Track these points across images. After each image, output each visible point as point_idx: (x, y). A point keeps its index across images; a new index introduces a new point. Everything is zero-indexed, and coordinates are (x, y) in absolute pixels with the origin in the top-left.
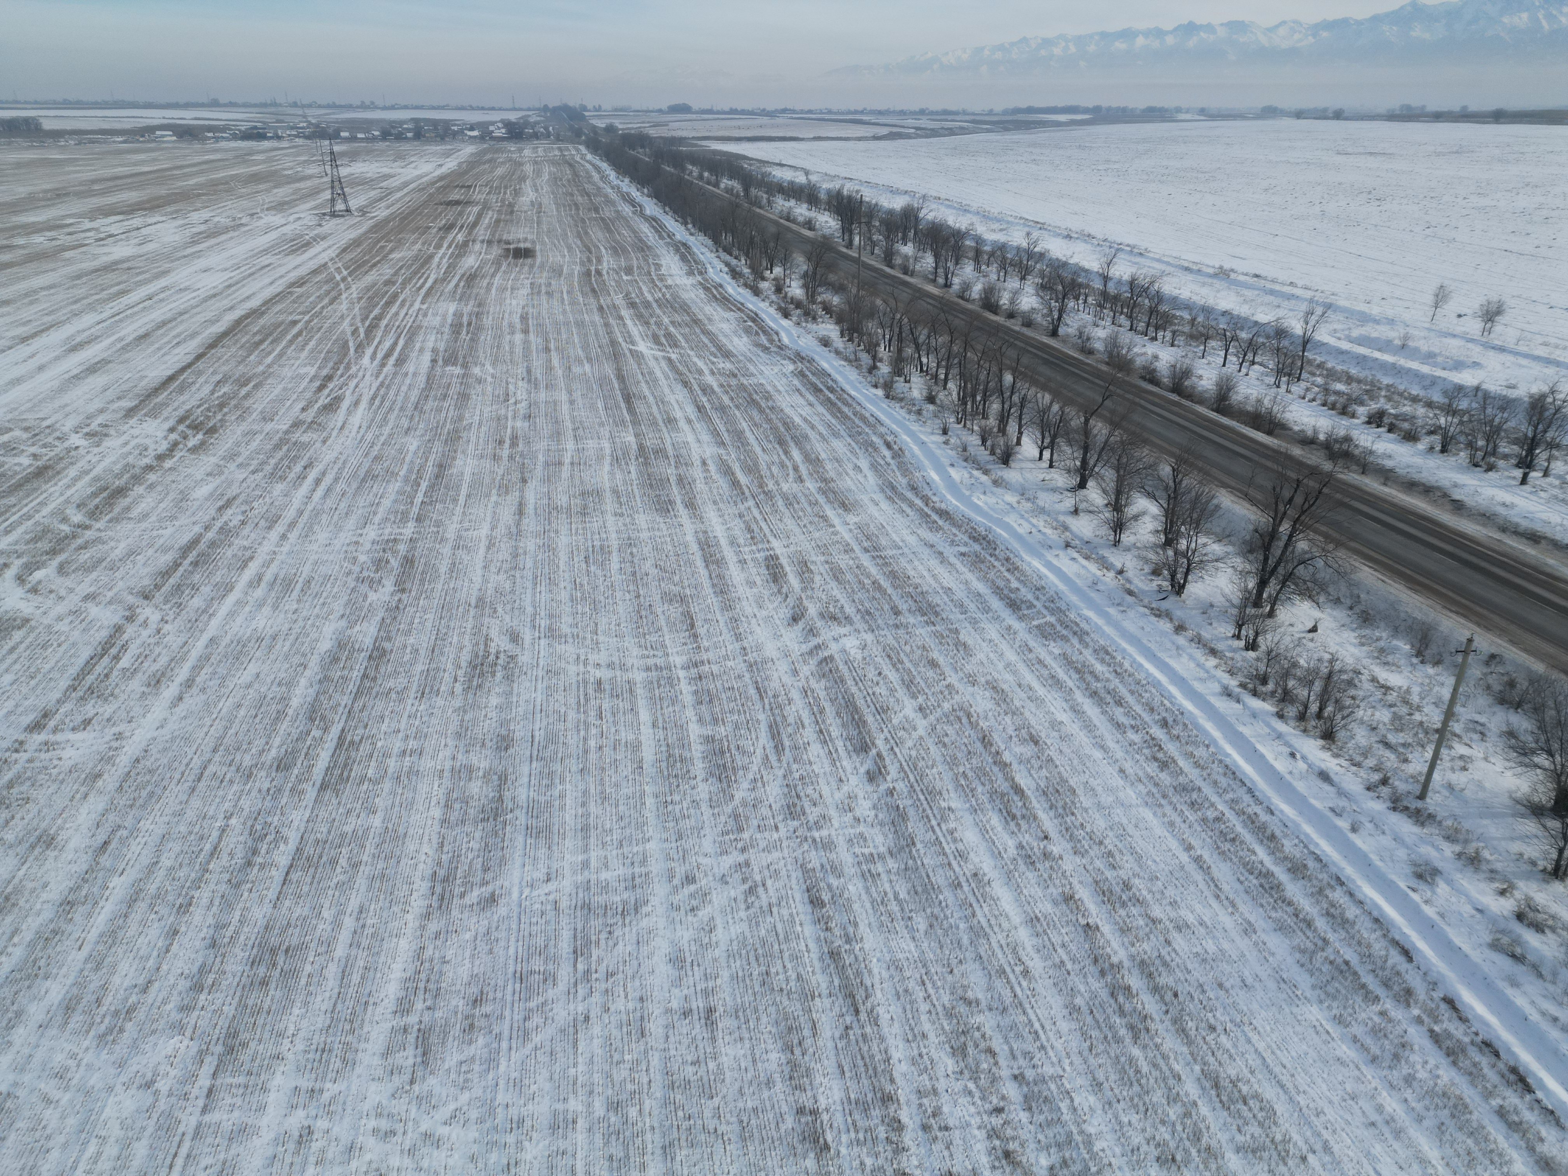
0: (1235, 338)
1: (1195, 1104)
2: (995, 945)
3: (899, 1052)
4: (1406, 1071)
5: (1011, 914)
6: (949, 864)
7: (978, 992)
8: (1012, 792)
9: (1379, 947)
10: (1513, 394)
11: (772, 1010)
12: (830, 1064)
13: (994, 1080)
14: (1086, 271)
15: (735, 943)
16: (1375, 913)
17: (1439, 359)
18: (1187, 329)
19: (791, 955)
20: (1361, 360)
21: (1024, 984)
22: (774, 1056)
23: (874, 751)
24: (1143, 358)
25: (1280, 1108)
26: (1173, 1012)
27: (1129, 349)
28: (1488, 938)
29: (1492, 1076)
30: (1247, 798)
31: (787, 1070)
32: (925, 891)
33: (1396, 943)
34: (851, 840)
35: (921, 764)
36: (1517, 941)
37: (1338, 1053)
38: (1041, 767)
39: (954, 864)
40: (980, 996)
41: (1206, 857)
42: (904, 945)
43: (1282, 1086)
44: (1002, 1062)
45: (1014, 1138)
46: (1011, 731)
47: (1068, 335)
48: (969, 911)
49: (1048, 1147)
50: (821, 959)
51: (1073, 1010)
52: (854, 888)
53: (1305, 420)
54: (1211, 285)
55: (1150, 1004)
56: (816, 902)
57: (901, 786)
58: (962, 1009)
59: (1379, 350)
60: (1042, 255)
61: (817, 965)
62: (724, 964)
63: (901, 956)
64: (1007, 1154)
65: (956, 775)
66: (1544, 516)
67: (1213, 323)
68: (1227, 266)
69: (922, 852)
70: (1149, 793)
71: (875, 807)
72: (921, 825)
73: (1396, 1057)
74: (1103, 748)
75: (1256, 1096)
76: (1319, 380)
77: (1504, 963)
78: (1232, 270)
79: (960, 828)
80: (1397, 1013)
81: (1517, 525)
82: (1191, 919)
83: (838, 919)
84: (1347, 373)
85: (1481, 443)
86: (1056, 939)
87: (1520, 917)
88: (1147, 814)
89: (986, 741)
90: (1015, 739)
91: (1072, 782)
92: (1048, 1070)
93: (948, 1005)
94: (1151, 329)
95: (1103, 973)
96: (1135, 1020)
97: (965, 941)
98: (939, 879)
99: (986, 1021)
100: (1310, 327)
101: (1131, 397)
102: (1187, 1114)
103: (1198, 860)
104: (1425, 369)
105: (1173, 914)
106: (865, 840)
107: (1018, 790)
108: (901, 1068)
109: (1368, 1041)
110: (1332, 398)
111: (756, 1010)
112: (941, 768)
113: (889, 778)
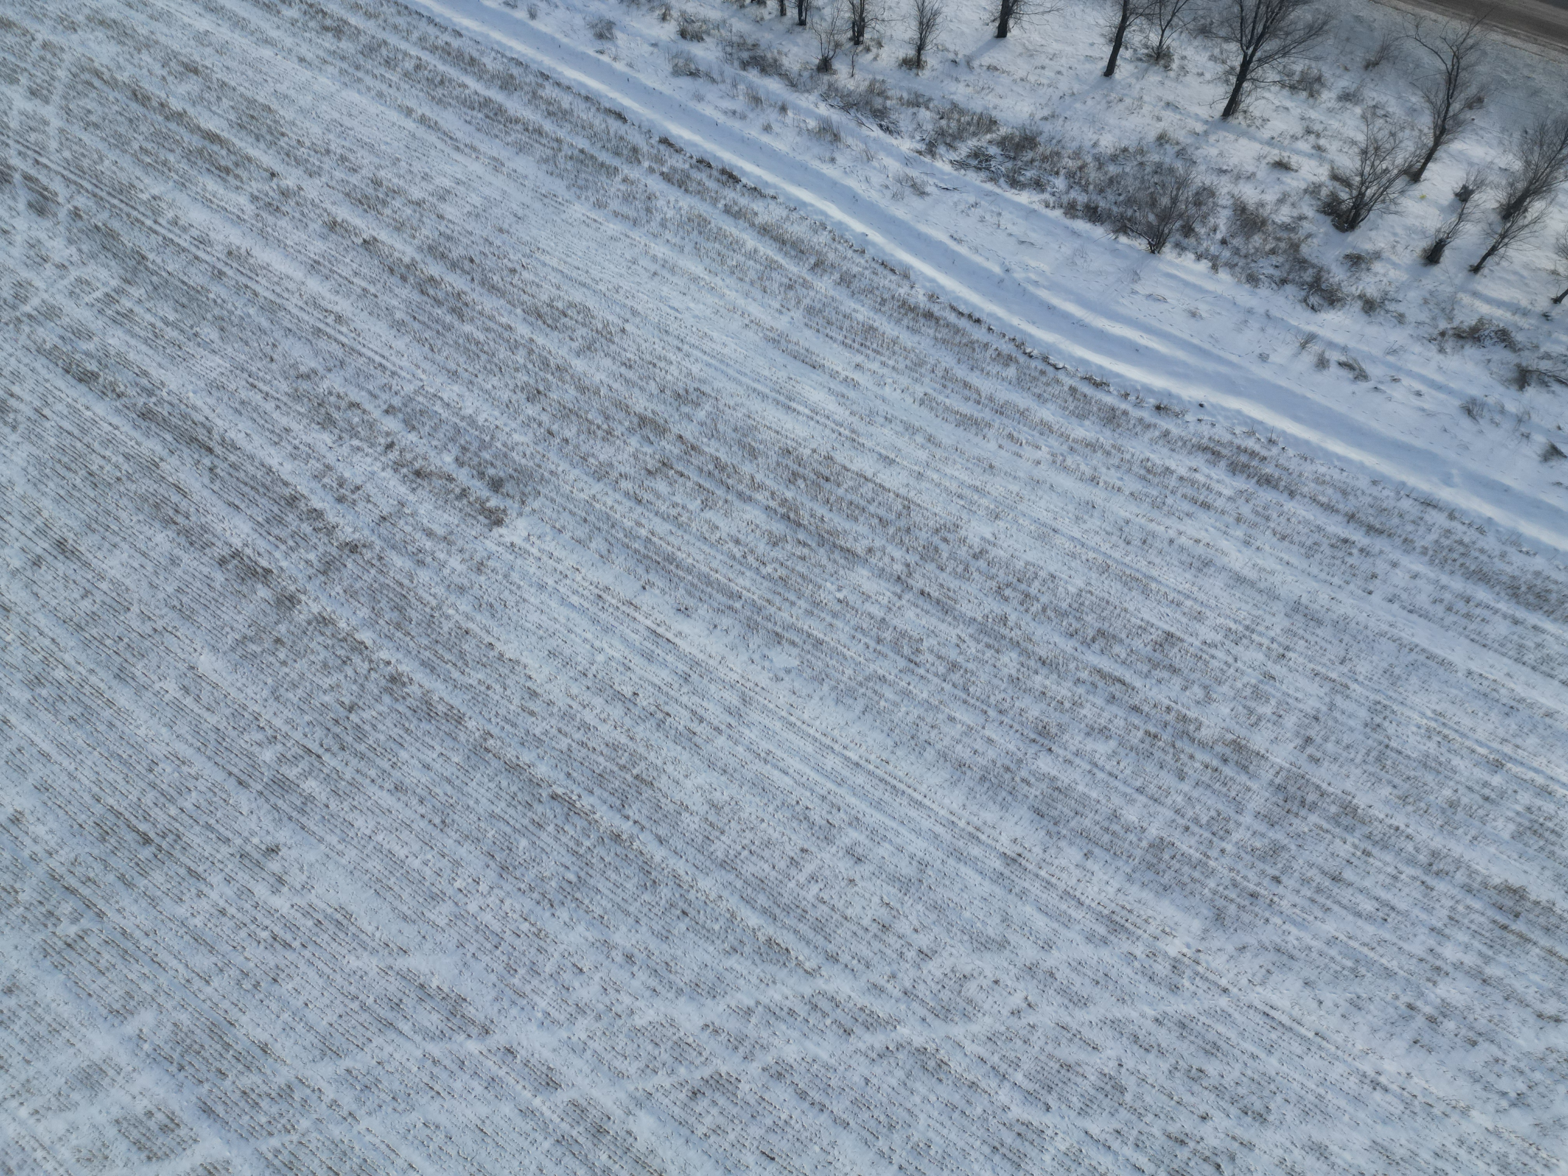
1: (532, 340)
2: (295, 311)
3: (274, 458)
4: (658, 217)
5: (290, 272)
6: (197, 258)
7: (309, 363)
8: (207, 143)
9: (598, 122)
11: (124, 501)
12: (220, 508)
13: (371, 426)
15: (30, 469)
16: (583, 92)
19: (101, 443)
21: (344, 329)
22: (160, 538)
23: (17, 177)
25: (590, 304)
26: (477, 277)
28: (669, 68)
29: (711, 184)
30: (431, 30)
31: (182, 540)
32: (191, 299)
33: (609, 112)
34: (72, 293)
35: (86, 163)
36: (689, 59)
37: (610, 233)
38: (219, 99)
39: (201, 254)
40: (313, 364)
41: (428, 113)
42: (209, 364)
43: (584, 285)
44: (368, 407)
45: (415, 458)
46: (159, 71)
48: (249, 293)
49: (445, 447)
50: (136, 427)
51: (399, 326)
52: (116, 339)
55: (456, 281)
56: (85, 378)
57: (81, 201)
58: (304, 385)
61: (137, 435)
62: (36, 495)
63: (214, 375)
64: (418, 473)
65: (134, 155)
69: (159, 260)
70: (342, 72)
71: (70, 241)
72: (136, 232)
73: (648, 210)
74: (268, 42)
75: (571, 305)
77: (686, 83)
79: (180, 213)
80: (633, 173)
82: (447, 183)
83: (123, 379)
86: (346, 272)
87: (683, 34)
88: (352, 95)
89: (139, 97)
90: (170, 79)
91: (261, 100)
92: (409, 388)
93: (290, 391)
95: (404, 279)
96: (452, 302)
97: (265, 324)
98: (197, 278)
99: (334, 382)
102: (531, 352)
103: (423, 120)
105: (430, 188)
106: (88, 283)
107: (213, 138)
108: (287, 469)
109: (625, 210)
111: (108, 513)
112: (112, 155)
113: (60, 199)
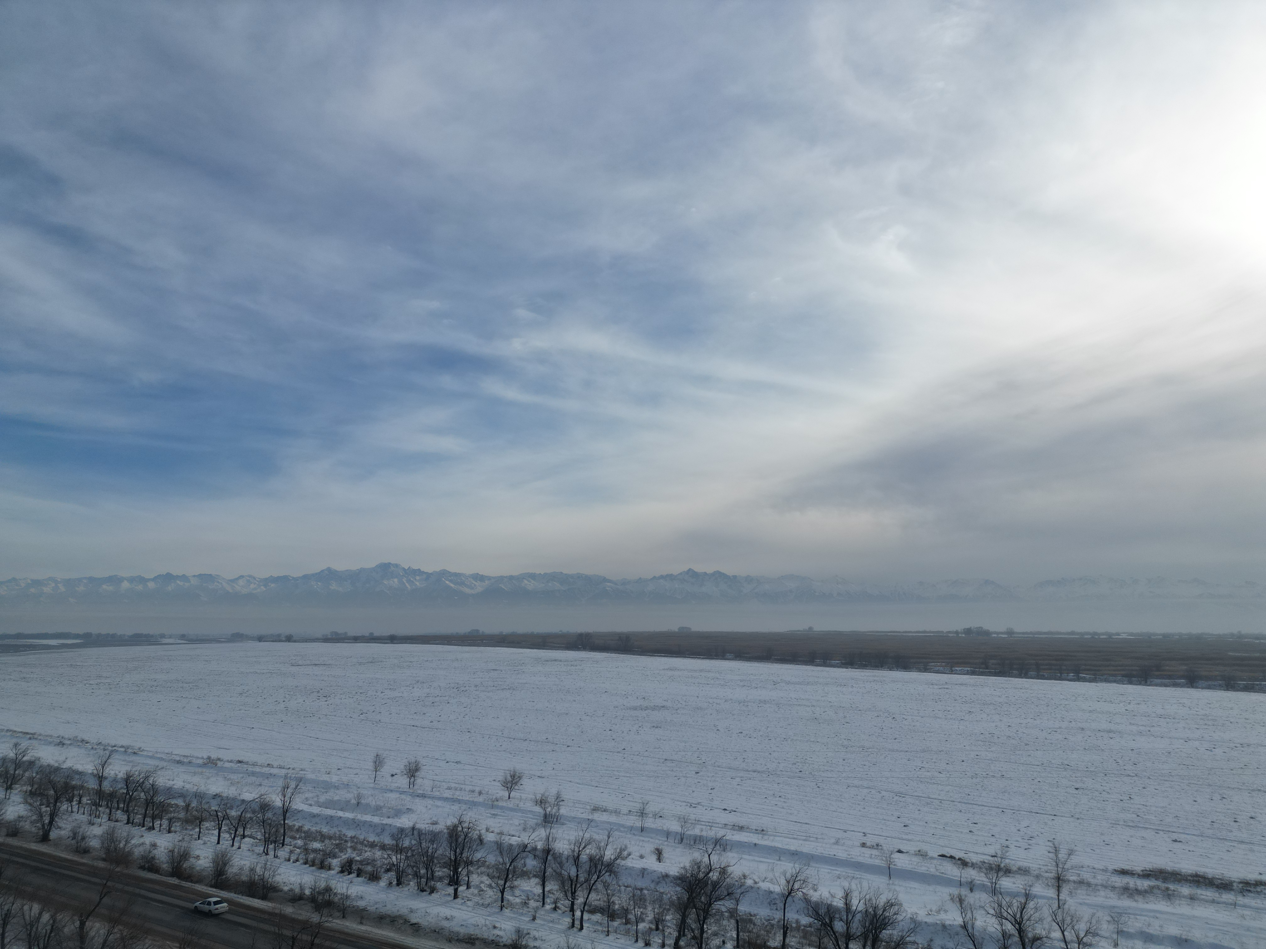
0: (226, 817)
10: (437, 828)
14: (80, 773)
17: (384, 810)
18: (182, 815)
20: (330, 820)
24: (141, 849)
27: (127, 842)
47: (60, 838)
53: (293, 879)
54: (202, 773)
59: (342, 810)
60: (31, 763)
66: (472, 921)
67: (206, 807)
68: (214, 756)
76: (300, 842)
78: (219, 759)
81: (458, 933)
84: (320, 832)
85: (423, 871)
94: (148, 819)
100: (287, 799)
101: (130, 889)
104: (376, 820)
110: (311, 856)
